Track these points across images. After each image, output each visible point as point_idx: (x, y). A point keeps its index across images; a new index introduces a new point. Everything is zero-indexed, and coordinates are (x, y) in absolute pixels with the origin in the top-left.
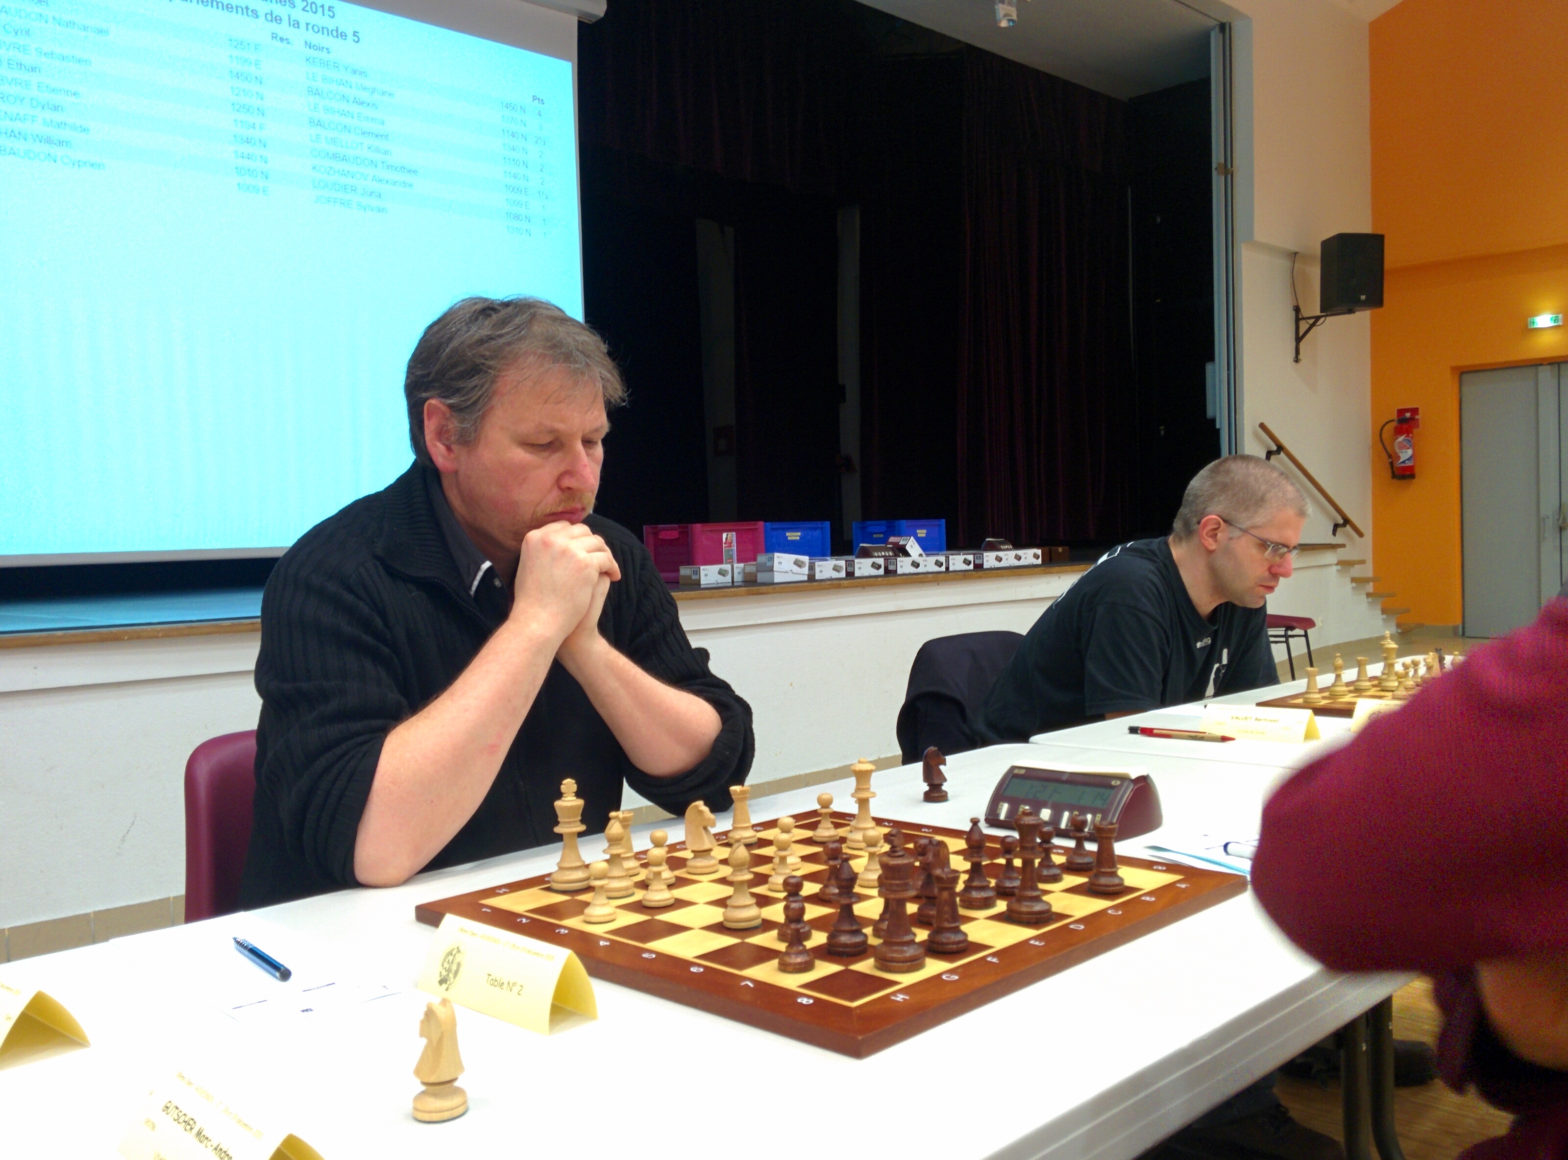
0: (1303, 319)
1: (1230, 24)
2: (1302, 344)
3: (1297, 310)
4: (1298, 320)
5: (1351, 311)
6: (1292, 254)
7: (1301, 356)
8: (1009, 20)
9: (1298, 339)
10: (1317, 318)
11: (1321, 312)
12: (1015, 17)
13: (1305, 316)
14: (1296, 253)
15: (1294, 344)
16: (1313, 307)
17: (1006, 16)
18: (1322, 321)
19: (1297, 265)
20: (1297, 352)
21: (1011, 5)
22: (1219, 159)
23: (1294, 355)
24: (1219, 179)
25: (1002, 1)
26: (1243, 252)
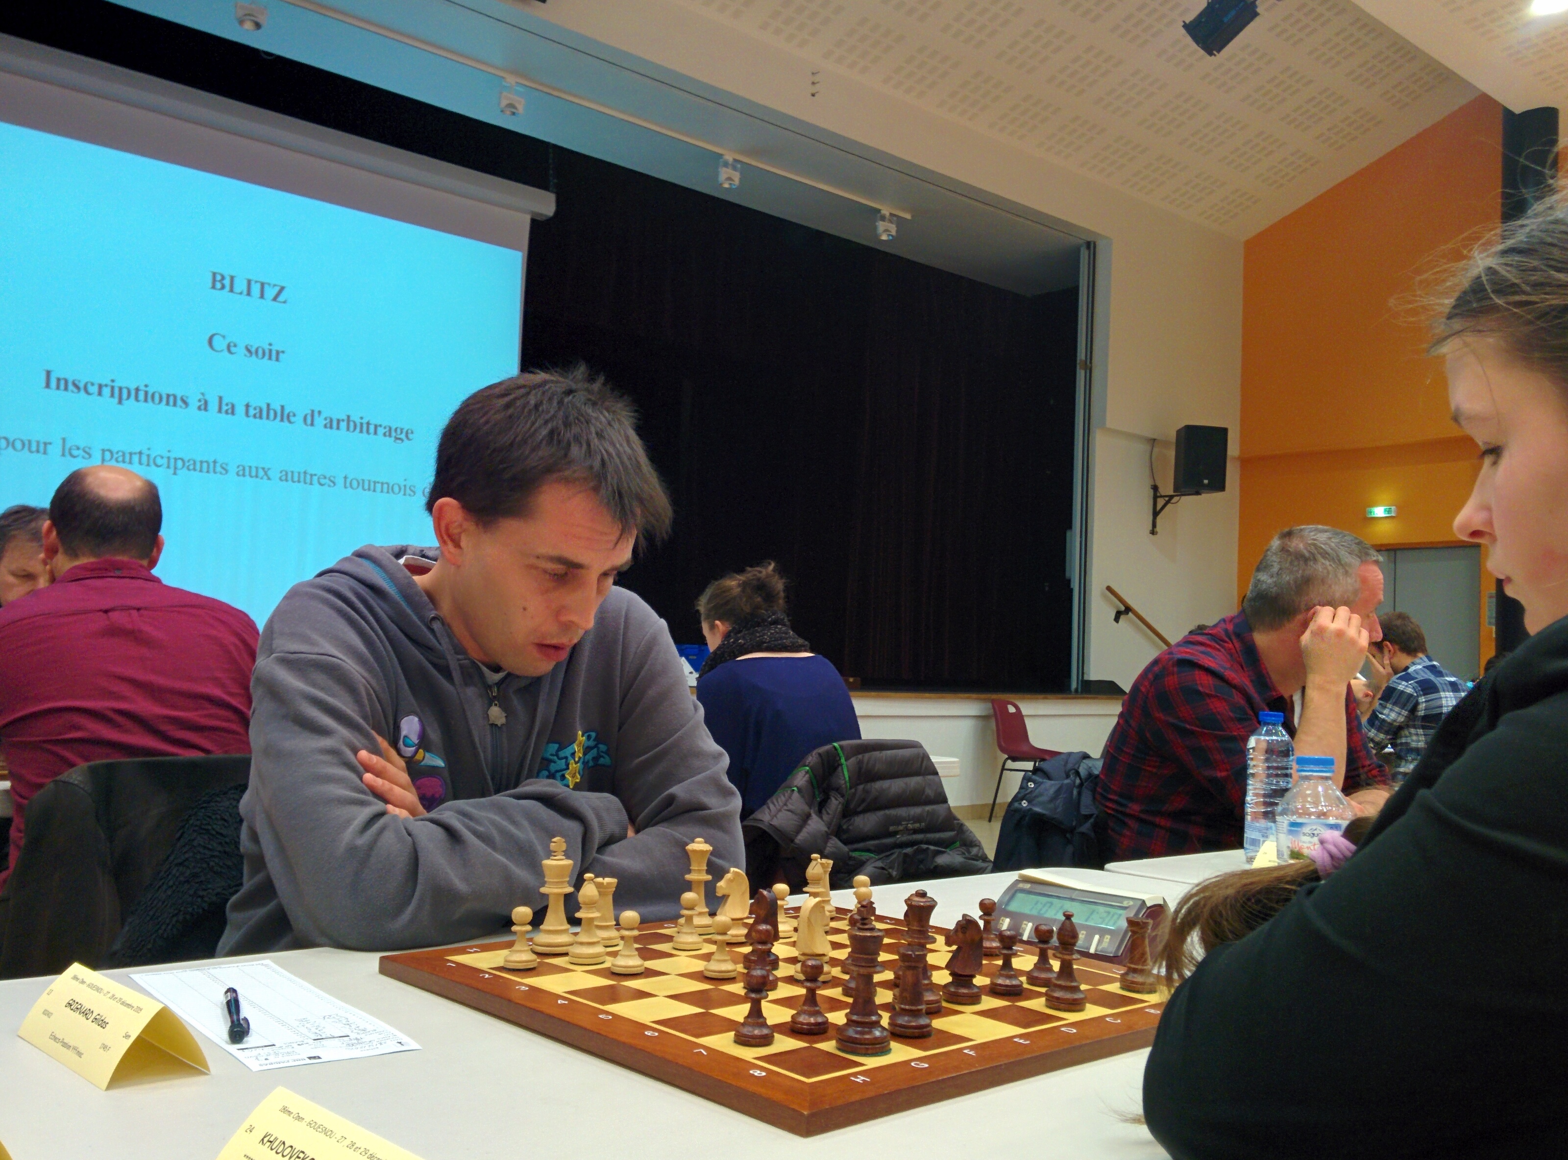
0: (1161, 496)
1: (1095, 243)
2: (1158, 519)
3: (1155, 488)
4: (1155, 498)
5: (1198, 493)
6: (1151, 439)
7: (1158, 529)
8: (889, 235)
9: (1156, 514)
10: (1171, 497)
11: (1174, 491)
12: (894, 233)
13: (1163, 494)
14: (1155, 440)
15: (1151, 518)
16: (1168, 488)
17: (885, 232)
18: (1175, 499)
19: (1156, 450)
20: (1154, 525)
21: (891, 222)
22: (1081, 354)
23: (1150, 528)
24: (1081, 375)
25: (883, 218)
26: (1098, 437)
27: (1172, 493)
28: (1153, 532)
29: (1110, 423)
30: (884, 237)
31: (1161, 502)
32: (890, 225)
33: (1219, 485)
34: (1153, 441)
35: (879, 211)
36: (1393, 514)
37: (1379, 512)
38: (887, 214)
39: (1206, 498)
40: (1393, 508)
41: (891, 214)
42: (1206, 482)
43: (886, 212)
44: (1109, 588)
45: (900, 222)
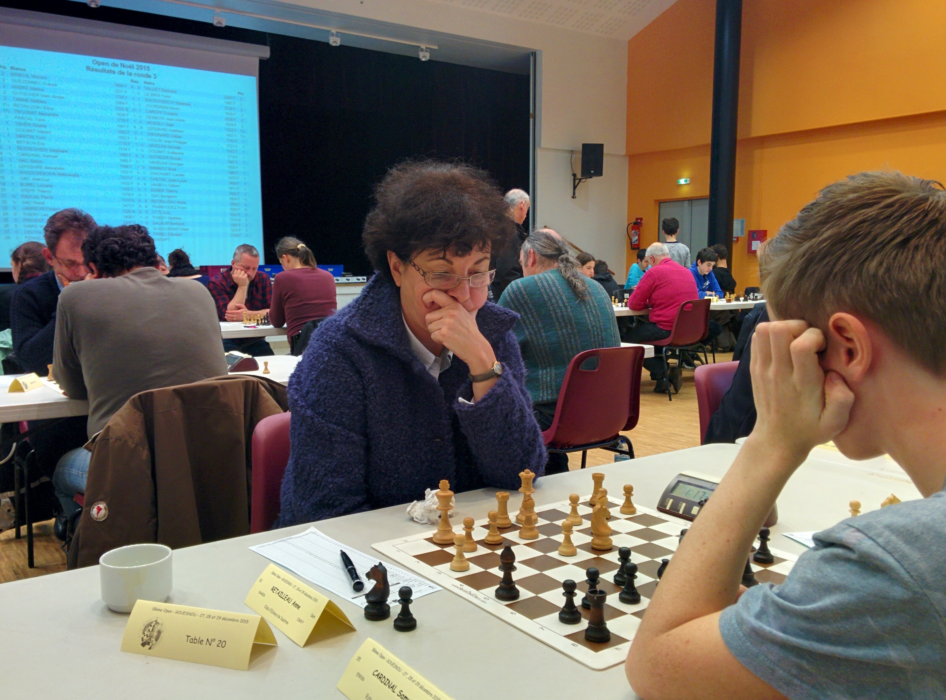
2: (576, 190)
3: (574, 175)
4: (574, 180)
5: (591, 177)
6: (570, 151)
7: (576, 195)
8: (426, 58)
9: (575, 187)
11: (582, 176)
12: (429, 57)
13: (577, 178)
15: (572, 190)
16: (578, 175)
17: (424, 57)
18: (583, 180)
19: (573, 155)
20: (574, 194)
21: (427, 51)
22: (531, 112)
23: (572, 195)
24: (531, 120)
25: (422, 50)
26: (538, 152)
27: (580, 177)
28: (573, 197)
29: (543, 145)
30: (424, 60)
31: (577, 181)
32: (426, 53)
33: (599, 172)
34: (572, 152)
35: (419, 47)
36: (688, 183)
37: (682, 181)
38: (424, 48)
39: (595, 179)
40: (688, 179)
41: (426, 48)
42: (592, 172)
43: (423, 46)
45: (431, 50)
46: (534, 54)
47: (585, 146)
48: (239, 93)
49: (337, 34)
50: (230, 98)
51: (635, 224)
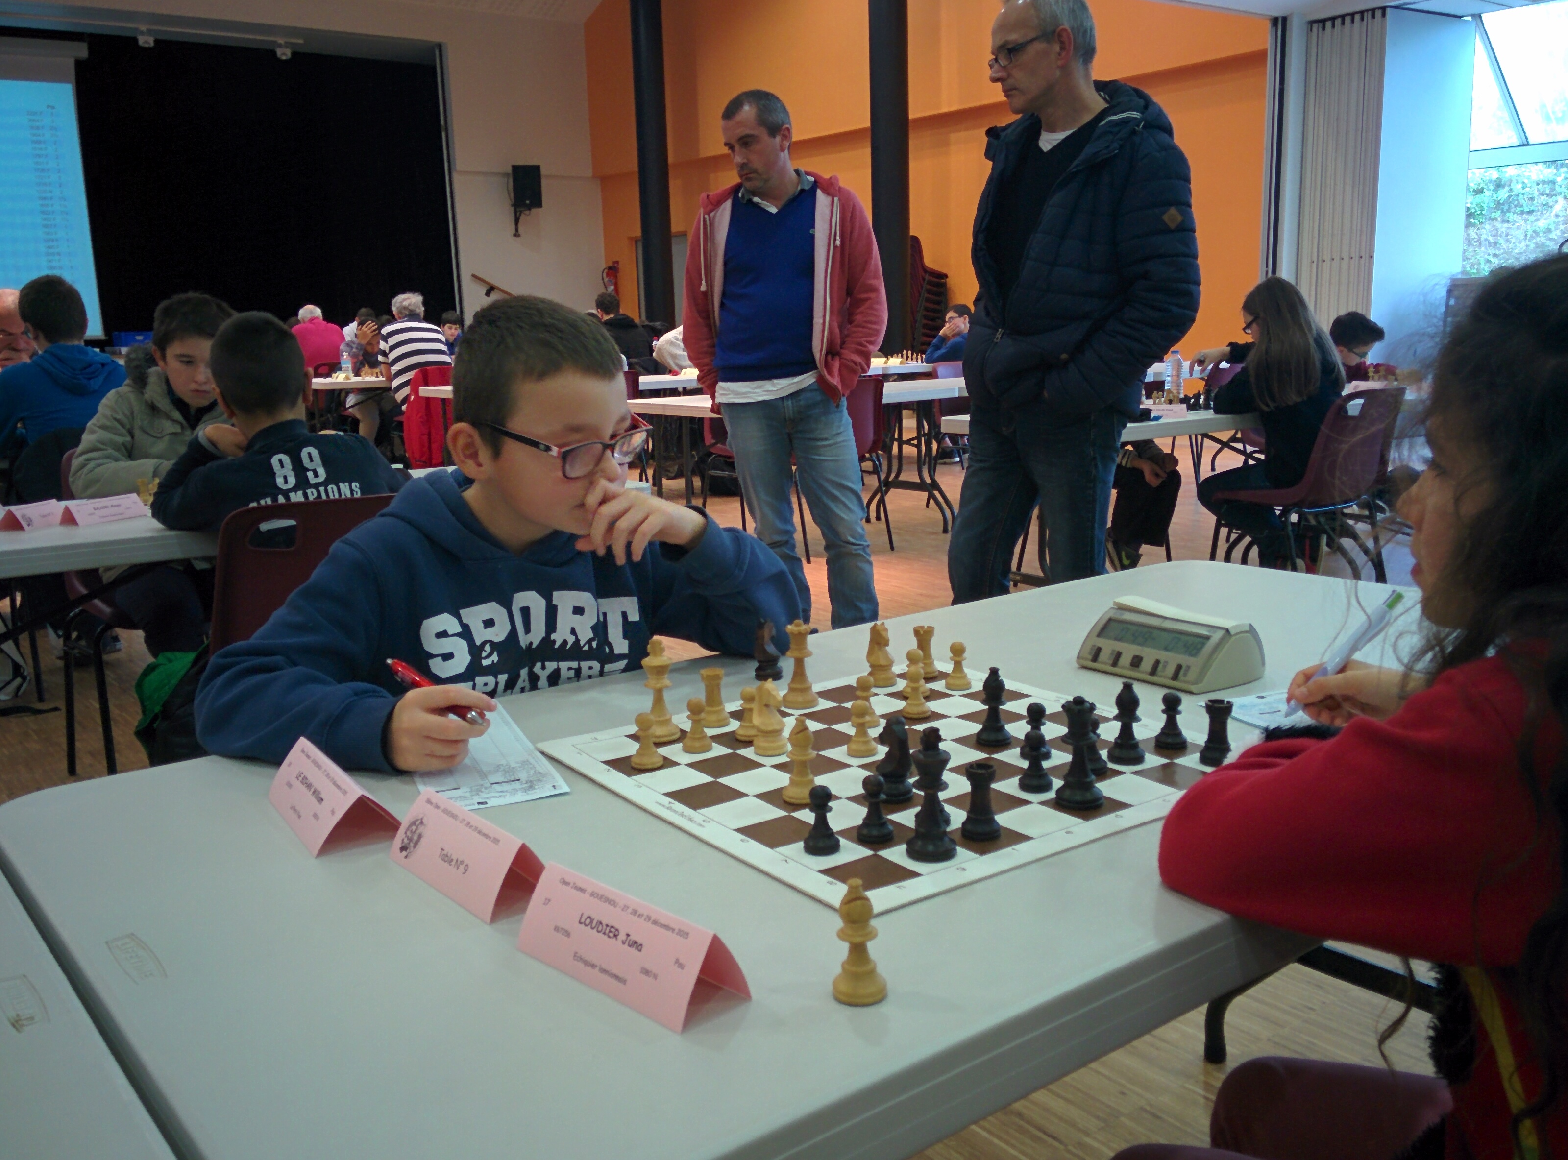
1: (442, 45)
2: (518, 226)
3: (512, 207)
6: (505, 174)
7: (520, 232)
8: (286, 56)
9: (517, 222)
12: (289, 54)
15: (515, 225)
17: (284, 54)
20: (517, 230)
21: (287, 47)
22: (443, 122)
23: (514, 231)
24: (444, 134)
25: (280, 46)
26: (456, 177)
27: (519, 208)
28: (517, 234)
30: (284, 58)
32: (286, 49)
33: (538, 202)
34: (507, 175)
35: (274, 42)
38: (283, 43)
41: (286, 42)
42: (528, 202)
43: (281, 41)
44: (474, 276)
45: (291, 45)
46: (440, 46)
47: (515, 168)
48: (48, 106)
49: (149, 32)
50: (35, 113)
51: (610, 268)
